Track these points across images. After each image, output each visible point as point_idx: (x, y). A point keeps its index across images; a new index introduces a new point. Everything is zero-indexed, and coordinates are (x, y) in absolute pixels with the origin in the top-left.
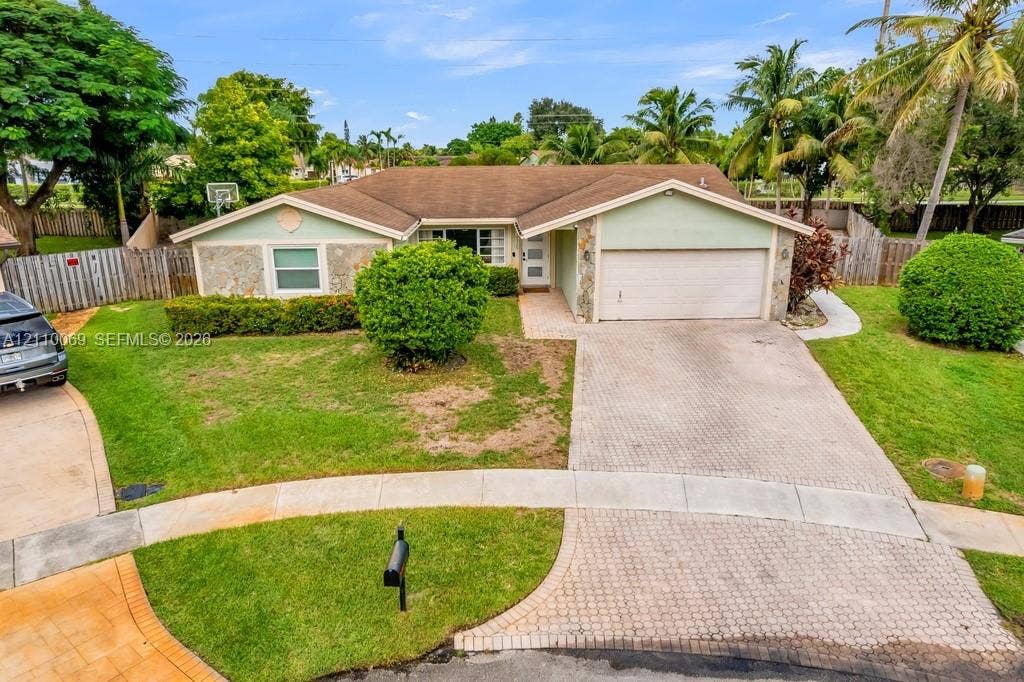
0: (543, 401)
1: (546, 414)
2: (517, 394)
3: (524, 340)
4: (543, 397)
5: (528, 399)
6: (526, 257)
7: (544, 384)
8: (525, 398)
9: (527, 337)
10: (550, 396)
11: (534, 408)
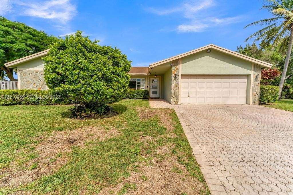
0: (162, 140)
1: (168, 155)
2: (141, 133)
3: (150, 108)
4: (162, 136)
5: (150, 138)
6: (152, 88)
7: (162, 126)
8: (148, 137)
9: (151, 107)
10: (168, 136)
11: (155, 147)
